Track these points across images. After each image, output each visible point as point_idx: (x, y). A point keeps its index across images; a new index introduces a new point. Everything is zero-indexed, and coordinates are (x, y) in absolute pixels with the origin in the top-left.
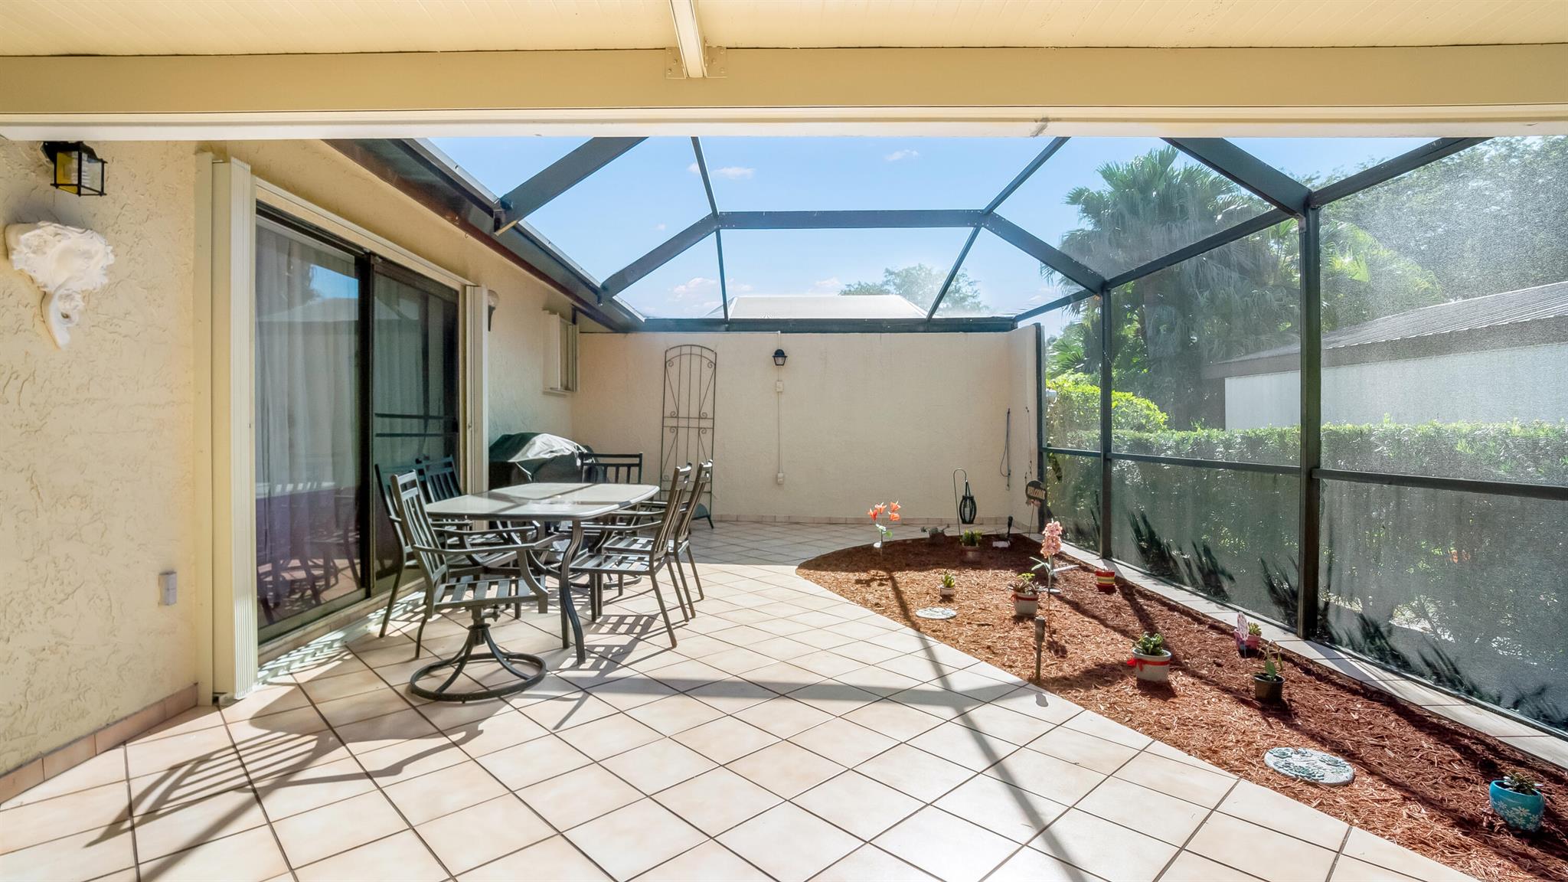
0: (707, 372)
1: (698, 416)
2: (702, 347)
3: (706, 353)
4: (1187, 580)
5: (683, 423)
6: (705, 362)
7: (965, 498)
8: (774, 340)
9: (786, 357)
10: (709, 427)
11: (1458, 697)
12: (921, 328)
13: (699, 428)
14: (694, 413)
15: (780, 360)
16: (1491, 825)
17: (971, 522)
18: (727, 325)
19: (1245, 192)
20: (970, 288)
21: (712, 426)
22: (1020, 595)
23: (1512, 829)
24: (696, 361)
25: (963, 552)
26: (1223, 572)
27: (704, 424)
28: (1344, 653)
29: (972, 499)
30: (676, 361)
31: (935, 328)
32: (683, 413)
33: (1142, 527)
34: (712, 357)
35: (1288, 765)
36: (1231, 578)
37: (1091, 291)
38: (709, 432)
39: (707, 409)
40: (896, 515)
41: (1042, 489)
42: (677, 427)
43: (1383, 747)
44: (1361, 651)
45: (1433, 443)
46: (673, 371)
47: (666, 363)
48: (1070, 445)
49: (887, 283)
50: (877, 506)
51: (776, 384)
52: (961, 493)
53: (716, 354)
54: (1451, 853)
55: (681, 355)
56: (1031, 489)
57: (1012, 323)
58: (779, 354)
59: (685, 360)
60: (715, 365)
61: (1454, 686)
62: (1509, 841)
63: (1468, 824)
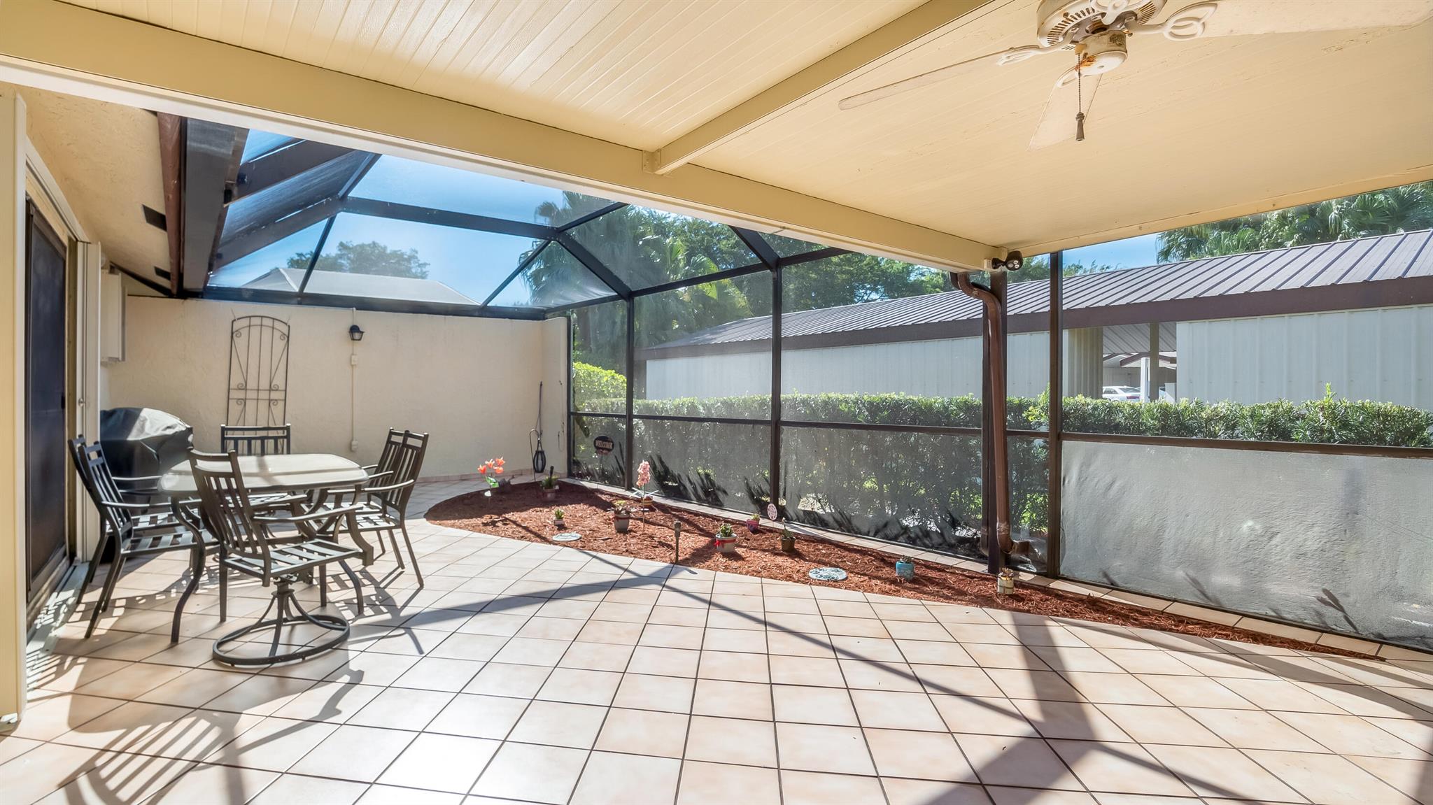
0: (280, 345)
1: (268, 388)
2: (274, 319)
3: (277, 325)
4: (693, 497)
5: (252, 395)
6: (277, 334)
7: (538, 452)
8: (348, 317)
9: (362, 333)
10: (281, 398)
11: (853, 536)
12: (477, 314)
13: (270, 400)
14: (264, 384)
15: (357, 336)
16: (901, 581)
17: (542, 471)
18: (299, 299)
19: (753, 255)
20: (419, 270)
21: (284, 398)
22: (619, 516)
23: (907, 580)
24: (267, 333)
25: (545, 494)
26: (719, 489)
27: (274, 395)
28: (795, 524)
29: (542, 452)
30: (245, 332)
31: (487, 314)
32: (252, 384)
33: (658, 464)
34: (285, 330)
35: (821, 576)
36: (725, 492)
37: (620, 296)
38: (281, 404)
39: (279, 381)
40: (501, 469)
41: (609, 442)
42: (245, 400)
43: (845, 561)
44: (803, 522)
45: (728, 405)
46: (240, 342)
47: (232, 333)
48: (587, 410)
49: (341, 257)
50: (487, 462)
51: (351, 358)
52: (535, 449)
53: (289, 326)
54: (896, 593)
55: (250, 326)
56: (598, 443)
57: (543, 313)
58: (354, 329)
59: (255, 331)
60: (288, 337)
61: (849, 531)
62: (908, 585)
63: (893, 582)
